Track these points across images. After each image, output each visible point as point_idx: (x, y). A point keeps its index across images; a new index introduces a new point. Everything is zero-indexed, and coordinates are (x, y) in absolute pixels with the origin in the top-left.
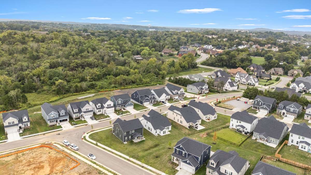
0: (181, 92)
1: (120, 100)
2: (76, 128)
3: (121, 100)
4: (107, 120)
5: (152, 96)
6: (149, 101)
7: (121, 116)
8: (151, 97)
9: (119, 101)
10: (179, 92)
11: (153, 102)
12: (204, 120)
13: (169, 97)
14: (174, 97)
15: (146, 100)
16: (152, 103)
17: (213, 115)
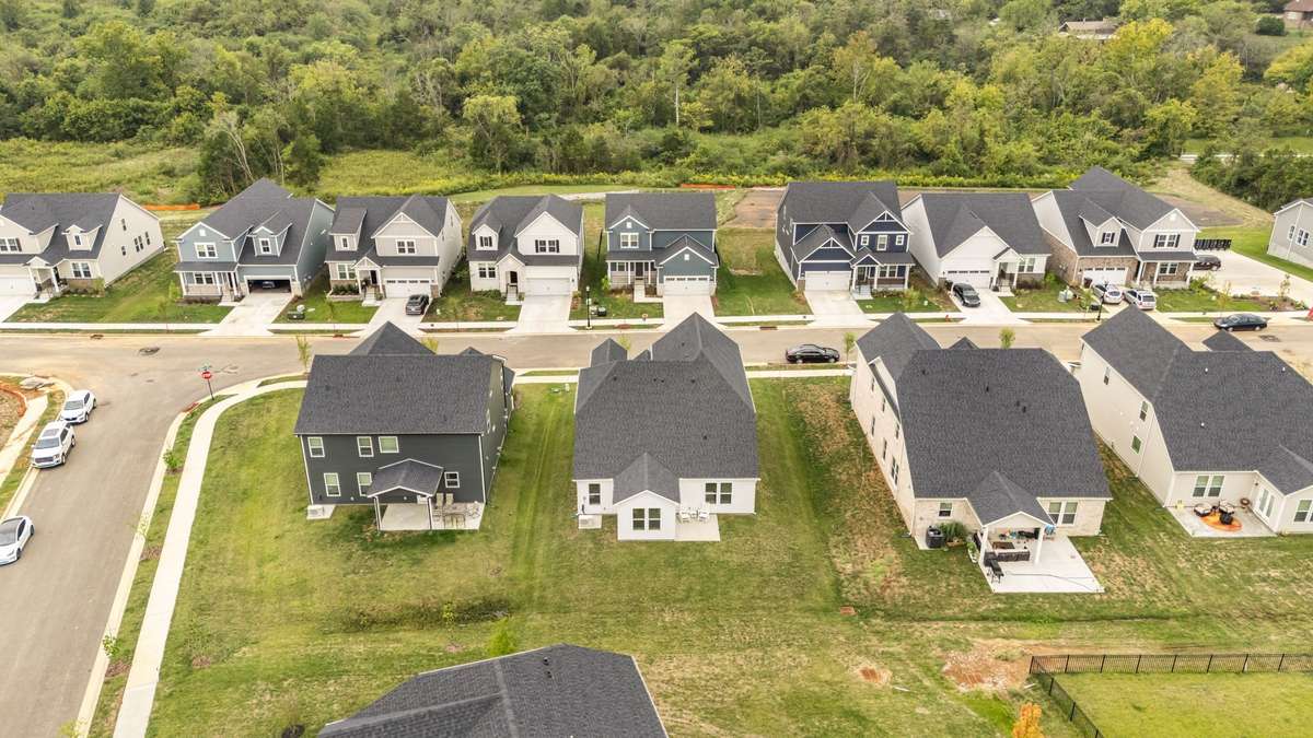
0: (1159, 240)
1: (629, 225)
2: (278, 336)
3: (635, 228)
4: (491, 330)
5: (883, 237)
6: (847, 267)
7: (583, 328)
8: (873, 239)
9: (623, 228)
10: (1143, 241)
11: (880, 282)
12: (1167, 503)
13: (1039, 264)
14: (1087, 275)
15: (819, 255)
16: (872, 283)
17: (1286, 488)
